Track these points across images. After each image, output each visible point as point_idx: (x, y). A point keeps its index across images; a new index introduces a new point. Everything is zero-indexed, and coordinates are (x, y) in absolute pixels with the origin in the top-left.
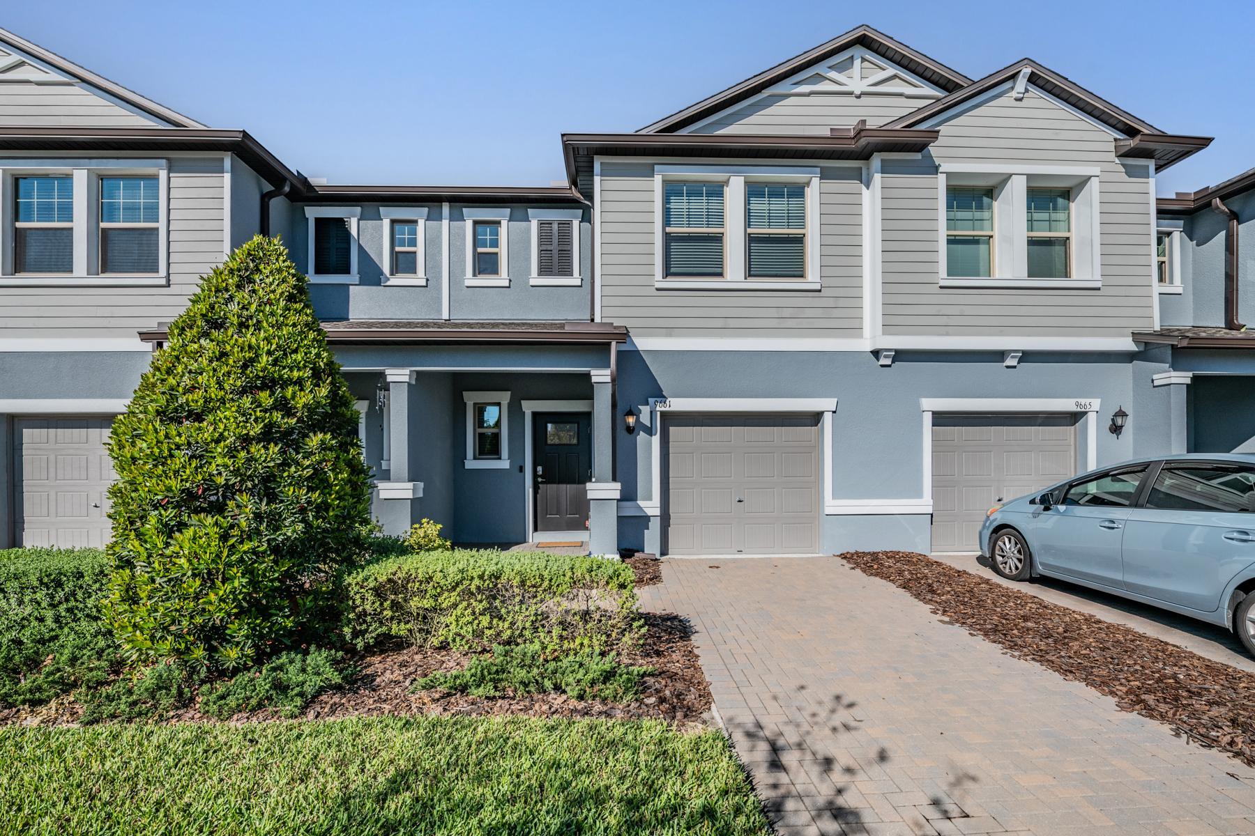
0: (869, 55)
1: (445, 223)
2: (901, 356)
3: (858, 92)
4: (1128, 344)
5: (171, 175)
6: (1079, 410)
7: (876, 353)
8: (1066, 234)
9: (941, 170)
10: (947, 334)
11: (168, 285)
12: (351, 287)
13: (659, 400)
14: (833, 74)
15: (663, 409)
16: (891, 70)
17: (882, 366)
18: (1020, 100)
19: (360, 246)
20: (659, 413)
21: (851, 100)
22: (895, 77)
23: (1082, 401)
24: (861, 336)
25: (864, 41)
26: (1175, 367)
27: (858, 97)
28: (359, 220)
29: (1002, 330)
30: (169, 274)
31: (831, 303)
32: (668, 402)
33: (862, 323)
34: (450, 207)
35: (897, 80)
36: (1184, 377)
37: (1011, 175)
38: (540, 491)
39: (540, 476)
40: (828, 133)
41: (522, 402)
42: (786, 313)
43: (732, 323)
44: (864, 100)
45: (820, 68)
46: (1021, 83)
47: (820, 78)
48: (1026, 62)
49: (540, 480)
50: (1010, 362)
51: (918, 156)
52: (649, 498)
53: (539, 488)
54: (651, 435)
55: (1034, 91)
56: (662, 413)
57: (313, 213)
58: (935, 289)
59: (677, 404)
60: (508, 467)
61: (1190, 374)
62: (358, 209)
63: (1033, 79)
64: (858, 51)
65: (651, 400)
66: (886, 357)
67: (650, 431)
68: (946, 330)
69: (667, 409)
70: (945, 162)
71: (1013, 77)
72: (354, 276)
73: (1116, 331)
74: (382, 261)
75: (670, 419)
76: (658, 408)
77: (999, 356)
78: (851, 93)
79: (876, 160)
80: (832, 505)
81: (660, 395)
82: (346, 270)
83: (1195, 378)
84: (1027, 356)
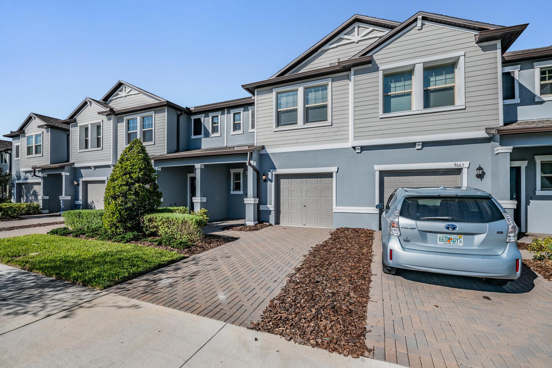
0: (361, 25)
1: (226, 115)
2: (363, 148)
3: (356, 41)
5: (155, 115)
6: (456, 167)
7: (354, 148)
9: (380, 69)
10: (383, 138)
11: (155, 144)
12: (202, 139)
13: (274, 170)
14: (346, 37)
15: (275, 173)
16: (371, 28)
17: (357, 153)
18: (421, 29)
19: (204, 126)
20: (274, 175)
21: (355, 45)
22: (373, 30)
23: (459, 163)
24: (348, 142)
25: (357, 20)
26: (501, 145)
27: (357, 43)
28: (204, 118)
29: (411, 133)
30: (155, 141)
31: (336, 129)
32: (276, 171)
33: (349, 136)
34: (227, 110)
35: (375, 31)
36: (509, 149)
37: (415, 64)
40: (328, 66)
42: (319, 135)
43: (299, 141)
44: (360, 43)
45: (341, 36)
46: (419, 23)
47: (341, 39)
48: (419, 13)
50: (417, 147)
51: (370, 65)
52: (271, 204)
54: (271, 182)
55: (427, 23)
56: (275, 174)
57: (193, 118)
58: (378, 119)
59: (279, 171)
60: (242, 193)
61: (512, 147)
62: (204, 114)
63: (424, 18)
64: (356, 25)
65: (271, 170)
66: (358, 149)
67: (271, 181)
68: (383, 136)
69: (276, 173)
70: (381, 66)
71: (416, 20)
72: (202, 136)
73: (477, 128)
74: (209, 130)
75: (278, 177)
76: (273, 173)
77: (413, 145)
78: (354, 42)
79: (353, 70)
80: (336, 209)
81: (274, 168)
82: (201, 134)
83: (514, 149)
84: (425, 144)
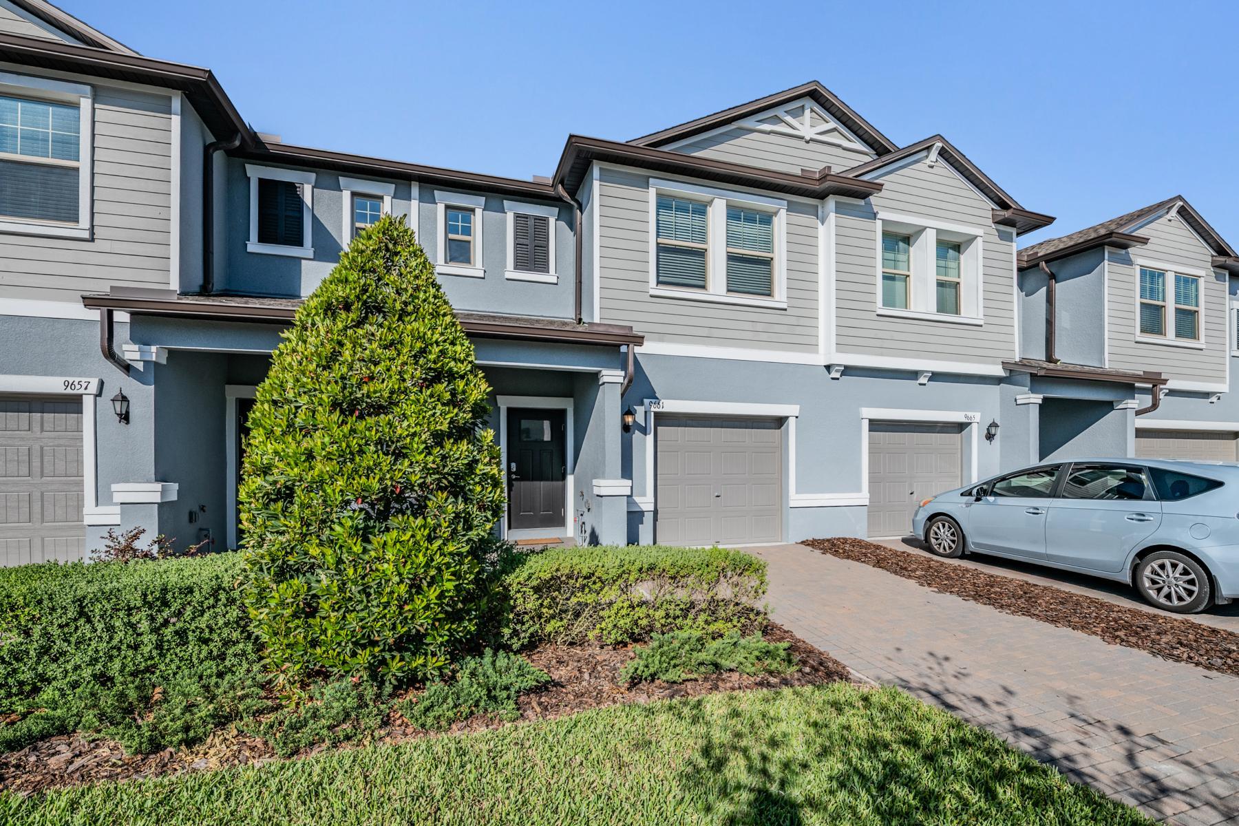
0: (817, 108)
1: (415, 203)
2: (848, 371)
3: (808, 138)
4: (998, 371)
5: (97, 106)
6: (966, 421)
7: (828, 368)
8: (957, 280)
9: (878, 216)
10: (882, 355)
11: (93, 240)
12: (303, 261)
13: (653, 401)
14: (788, 119)
15: (657, 410)
16: (833, 124)
17: (833, 379)
18: (932, 167)
19: (314, 216)
20: (652, 414)
21: (801, 144)
22: (835, 130)
23: (970, 414)
24: (817, 352)
25: (815, 95)
26: (1033, 390)
27: (807, 142)
28: (313, 187)
29: (918, 353)
30: (93, 226)
31: (793, 321)
32: (661, 404)
33: (817, 340)
34: (420, 187)
35: (836, 133)
36: (1037, 398)
37: (926, 228)
38: (513, 488)
39: (514, 473)
40: (799, 173)
41: (498, 396)
42: (759, 327)
43: (716, 333)
44: (812, 146)
45: (779, 111)
46: (934, 155)
47: (778, 121)
48: (938, 137)
49: (514, 477)
50: (923, 380)
51: (862, 202)
52: (644, 495)
53: (513, 485)
54: (645, 434)
55: (942, 162)
56: (655, 413)
57: (255, 172)
58: (874, 316)
59: (670, 406)
61: (1041, 396)
62: (313, 176)
63: (943, 153)
64: (809, 103)
65: (646, 401)
66: (837, 371)
67: (644, 431)
68: (882, 351)
69: (661, 410)
70: (882, 211)
71: (929, 148)
72: (307, 250)
73: (991, 359)
74: (341, 237)
75: (663, 419)
76: (653, 409)
77: (914, 375)
78: (802, 138)
79: (831, 202)
80: (796, 498)
81: (653, 395)
82: (299, 242)
83: (1045, 399)
84: (936, 377)
